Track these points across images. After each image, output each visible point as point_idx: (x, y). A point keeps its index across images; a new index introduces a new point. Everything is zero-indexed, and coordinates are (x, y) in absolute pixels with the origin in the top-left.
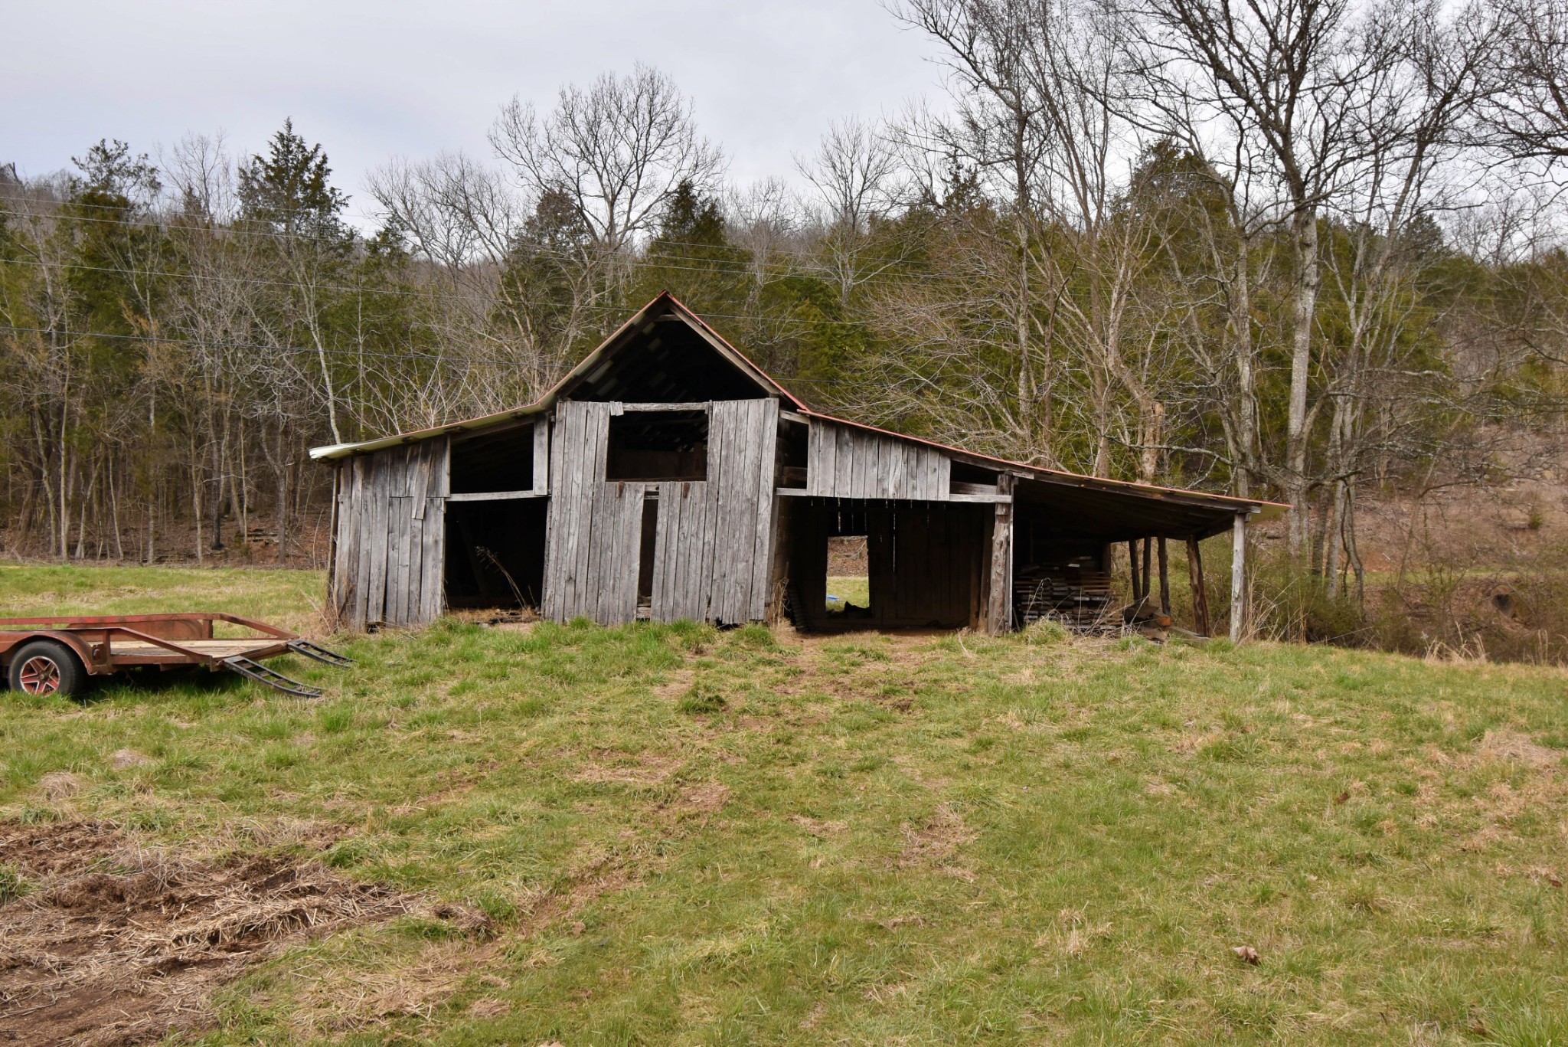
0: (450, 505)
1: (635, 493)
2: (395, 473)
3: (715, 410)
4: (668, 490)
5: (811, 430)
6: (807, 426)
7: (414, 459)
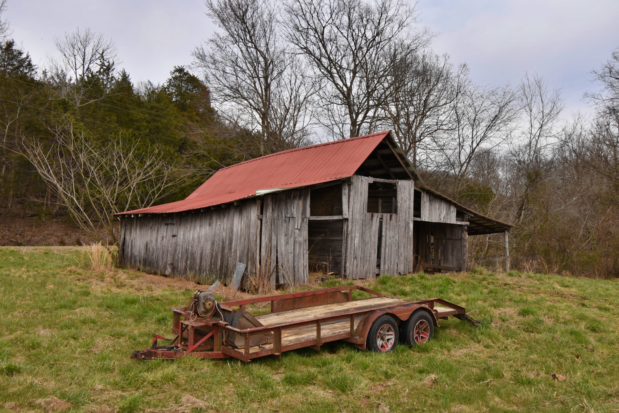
0: (310, 222)
1: (377, 217)
2: (286, 205)
3: (399, 184)
4: (386, 216)
5: (422, 194)
6: (421, 193)
7: (295, 198)
